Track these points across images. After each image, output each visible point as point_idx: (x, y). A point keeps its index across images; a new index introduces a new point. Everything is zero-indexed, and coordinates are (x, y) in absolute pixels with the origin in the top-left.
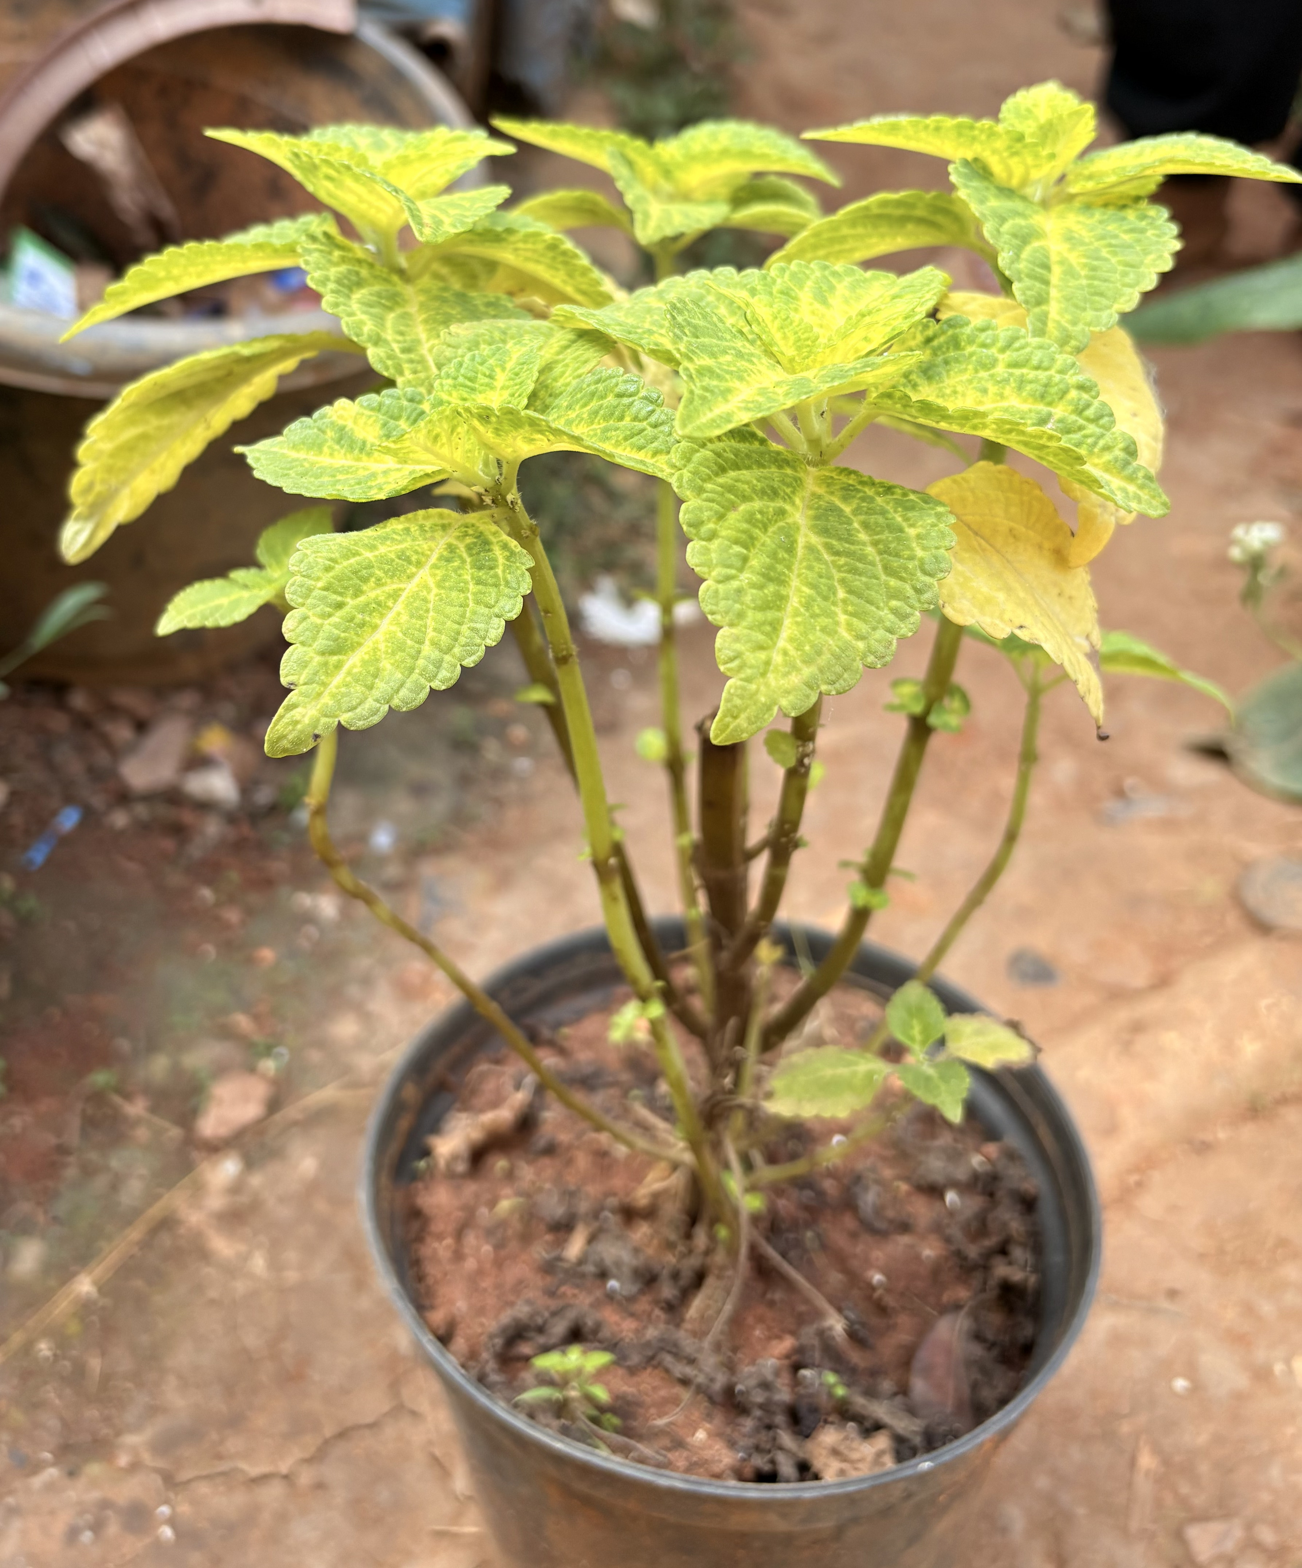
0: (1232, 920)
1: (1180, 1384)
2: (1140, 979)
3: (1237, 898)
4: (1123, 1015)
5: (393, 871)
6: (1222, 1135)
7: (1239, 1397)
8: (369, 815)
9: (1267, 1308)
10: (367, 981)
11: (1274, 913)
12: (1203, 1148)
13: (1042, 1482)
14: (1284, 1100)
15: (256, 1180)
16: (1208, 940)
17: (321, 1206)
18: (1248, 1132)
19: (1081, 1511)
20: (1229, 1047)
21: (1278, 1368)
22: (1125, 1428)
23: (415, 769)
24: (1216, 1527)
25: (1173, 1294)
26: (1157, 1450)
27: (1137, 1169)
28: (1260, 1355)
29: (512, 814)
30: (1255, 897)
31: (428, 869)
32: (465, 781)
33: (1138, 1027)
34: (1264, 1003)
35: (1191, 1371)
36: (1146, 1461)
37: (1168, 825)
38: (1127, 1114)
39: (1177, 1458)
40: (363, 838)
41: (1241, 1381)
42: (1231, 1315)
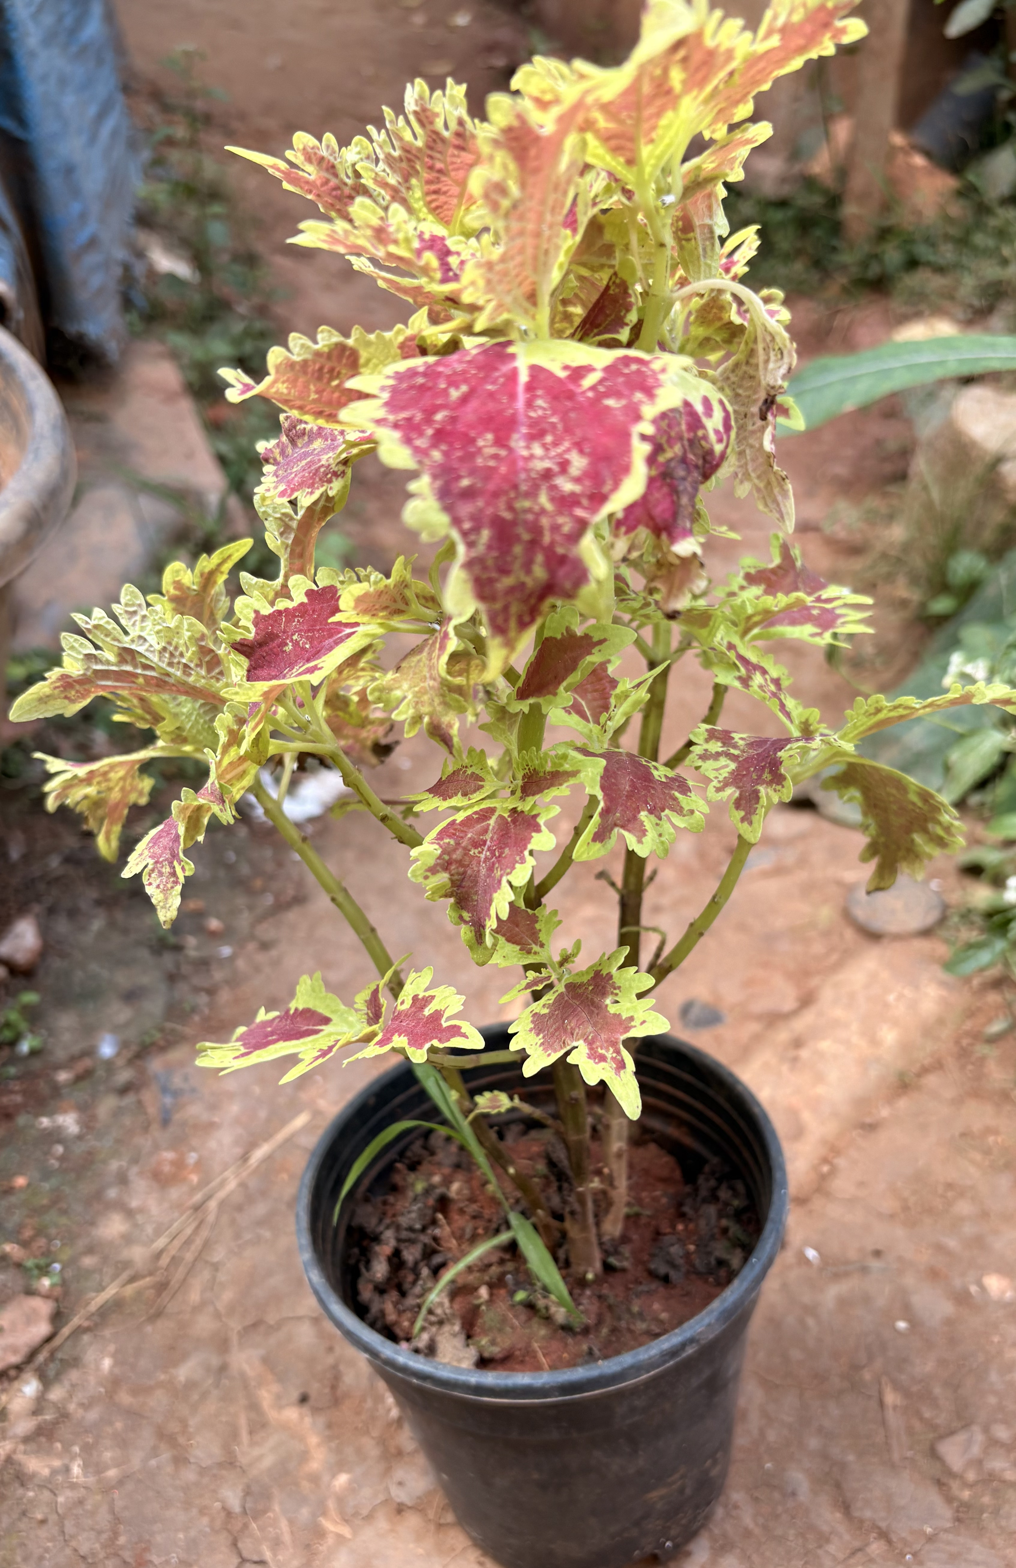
0: (849, 934)
1: (902, 1325)
2: (789, 1004)
3: (847, 916)
4: (783, 1035)
5: (124, 1076)
6: (885, 1112)
7: (949, 1322)
8: (89, 1030)
9: (952, 1243)
10: (123, 1180)
11: (879, 923)
12: (870, 1128)
13: (814, 1443)
14: (925, 1071)
15: (56, 1394)
16: (834, 957)
17: (125, 1398)
18: (903, 1103)
19: (851, 1458)
20: (874, 1041)
21: (973, 1289)
22: (867, 1376)
23: (123, 979)
24: (961, 1437)
25: (877, 1253)
26: (897, 1387)
27: (825, 1160)
28: (957, 1282)
29: (224, 996)
30: (860, 913)
31: (156, 1065)
32: (172, 978)
33: (798, 1043)
34: (891, 998)
35: (907, 1311)
36: (891, 1398)
37: (779, 871)
38: (806, 1116)
39: (915, 1389)
40: (90, 1052)
41: (946, 1308)
42: (925, 1257)
